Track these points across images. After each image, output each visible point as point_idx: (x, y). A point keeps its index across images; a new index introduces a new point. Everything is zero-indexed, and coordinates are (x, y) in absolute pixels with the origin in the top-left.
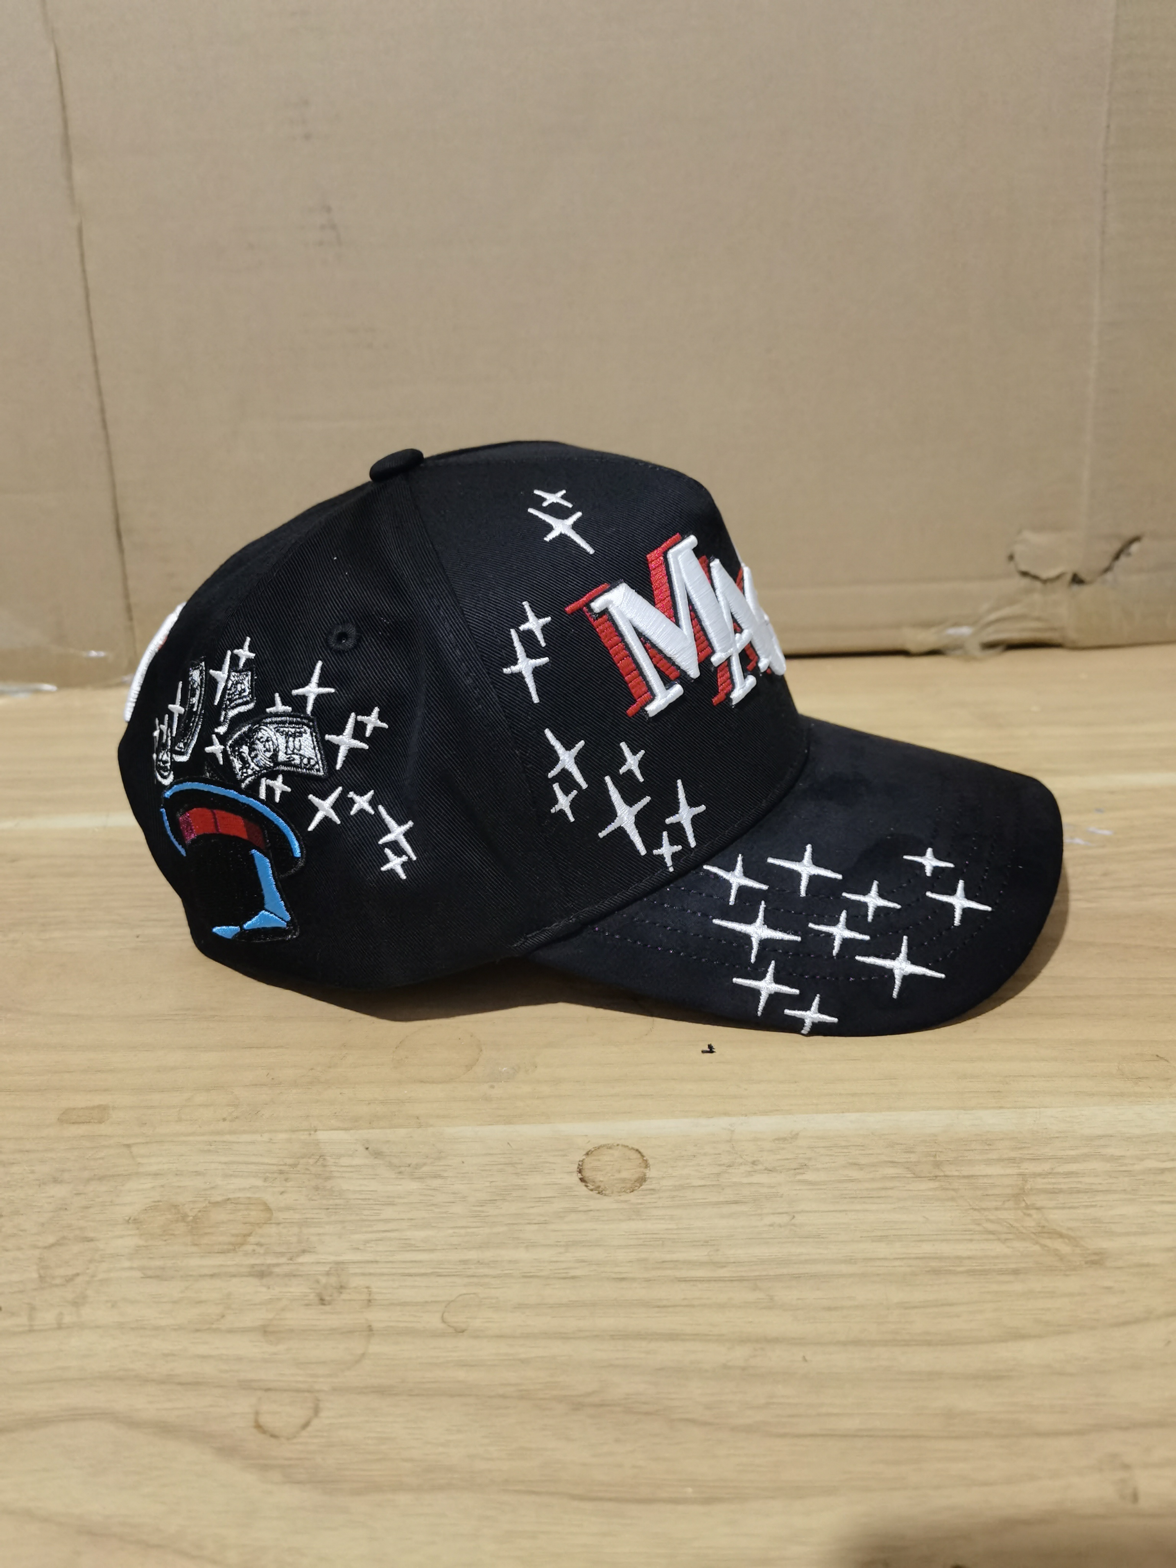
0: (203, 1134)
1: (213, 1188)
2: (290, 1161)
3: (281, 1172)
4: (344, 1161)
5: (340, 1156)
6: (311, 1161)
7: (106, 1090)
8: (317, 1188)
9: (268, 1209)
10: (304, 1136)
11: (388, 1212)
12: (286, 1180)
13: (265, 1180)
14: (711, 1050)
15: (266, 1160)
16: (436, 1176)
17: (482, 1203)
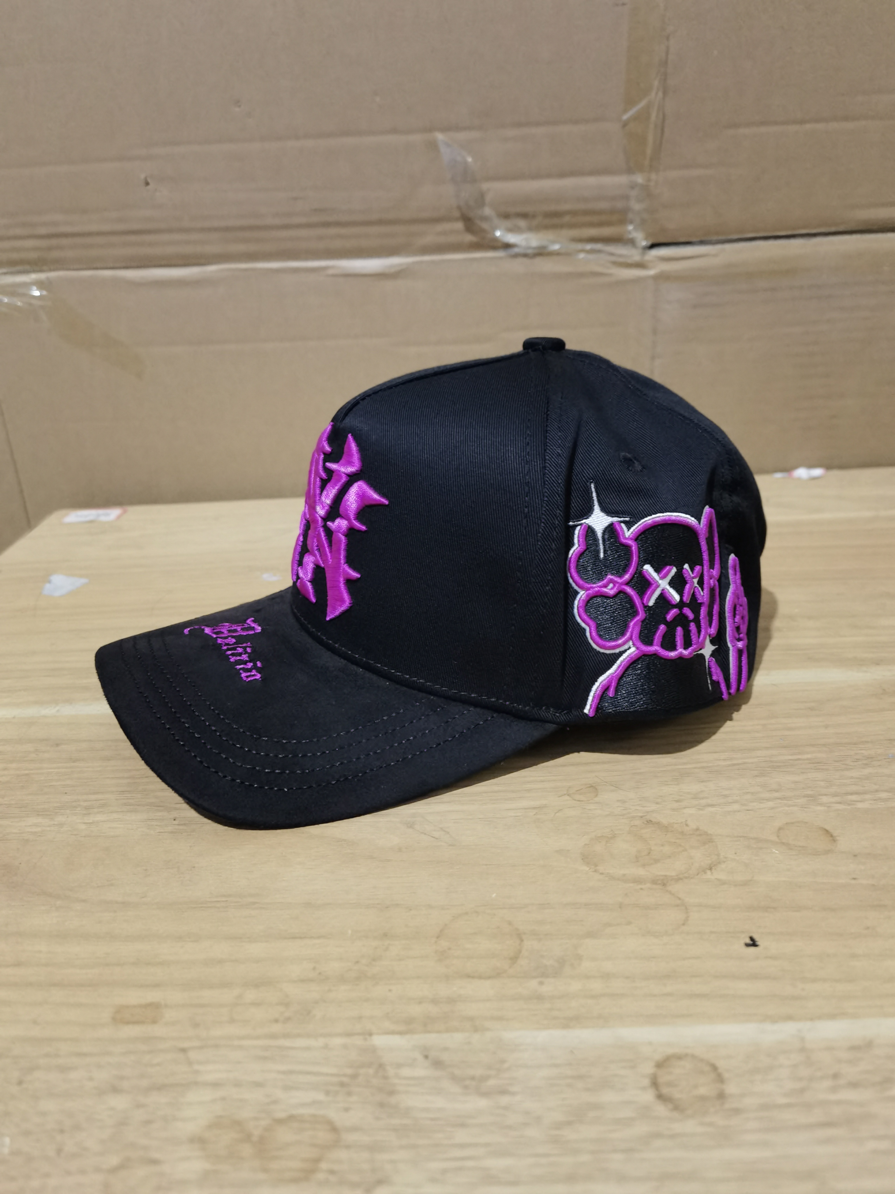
0: (258, 1038)
1: (275, 1102)
2: (349, 1071)
3: (342, 1084)
4: (406, 1072)
5: (399, 1066)
6: (371, 1071)
7: (157, 985)
8: (382, 1105)
9: (334, 1129)
10: (358, 1041)
11: (461, 1136)
12: (349, 1094)
13: (327, 1093)
14: (753, 943)
15: (325, 1070)
16: (503, 1092)
17: (559, 1126)
